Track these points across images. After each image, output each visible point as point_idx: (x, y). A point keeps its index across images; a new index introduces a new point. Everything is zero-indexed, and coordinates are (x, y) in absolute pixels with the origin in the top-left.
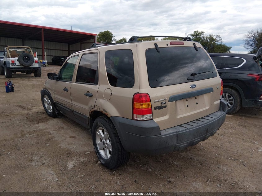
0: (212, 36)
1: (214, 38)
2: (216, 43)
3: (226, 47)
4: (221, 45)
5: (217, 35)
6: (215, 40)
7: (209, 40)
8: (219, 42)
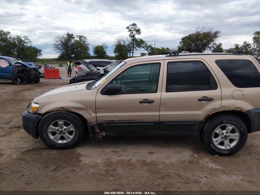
0: (20, 37)
1: (23, 39)
2: (25, 44)
3: (37, 49)
4: (31, 47)
5: (25, 37)
6: (23, 41)
7: (17, 41)
8: (28, 43)
